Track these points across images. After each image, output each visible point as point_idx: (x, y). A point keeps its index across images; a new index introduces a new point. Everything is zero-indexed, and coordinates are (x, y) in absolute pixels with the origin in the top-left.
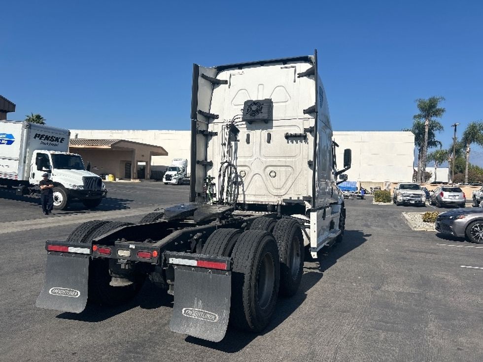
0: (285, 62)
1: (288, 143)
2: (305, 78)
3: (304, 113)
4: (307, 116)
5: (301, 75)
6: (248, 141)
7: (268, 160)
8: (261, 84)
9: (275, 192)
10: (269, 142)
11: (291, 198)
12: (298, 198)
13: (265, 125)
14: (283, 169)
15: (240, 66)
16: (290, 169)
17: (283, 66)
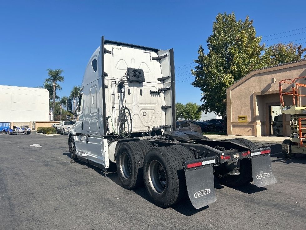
0: (145, 49)
1: (151, 96)
2: (156, 61)
3: (158, 80)
4: (159, 82)
5: (153, 59)
6: (129, 94)
7: (142, 105)
8: (133, 59)
9: (146, 125)
10: (141, 95)
11: (154, 127)
12: (158, 127)
13: (139, 84)
14: (149, 111)
15: (119, 44)
16: (152, 111)
17: (144, 51)
